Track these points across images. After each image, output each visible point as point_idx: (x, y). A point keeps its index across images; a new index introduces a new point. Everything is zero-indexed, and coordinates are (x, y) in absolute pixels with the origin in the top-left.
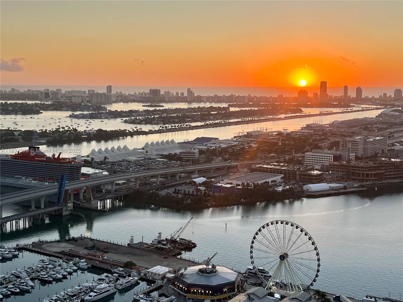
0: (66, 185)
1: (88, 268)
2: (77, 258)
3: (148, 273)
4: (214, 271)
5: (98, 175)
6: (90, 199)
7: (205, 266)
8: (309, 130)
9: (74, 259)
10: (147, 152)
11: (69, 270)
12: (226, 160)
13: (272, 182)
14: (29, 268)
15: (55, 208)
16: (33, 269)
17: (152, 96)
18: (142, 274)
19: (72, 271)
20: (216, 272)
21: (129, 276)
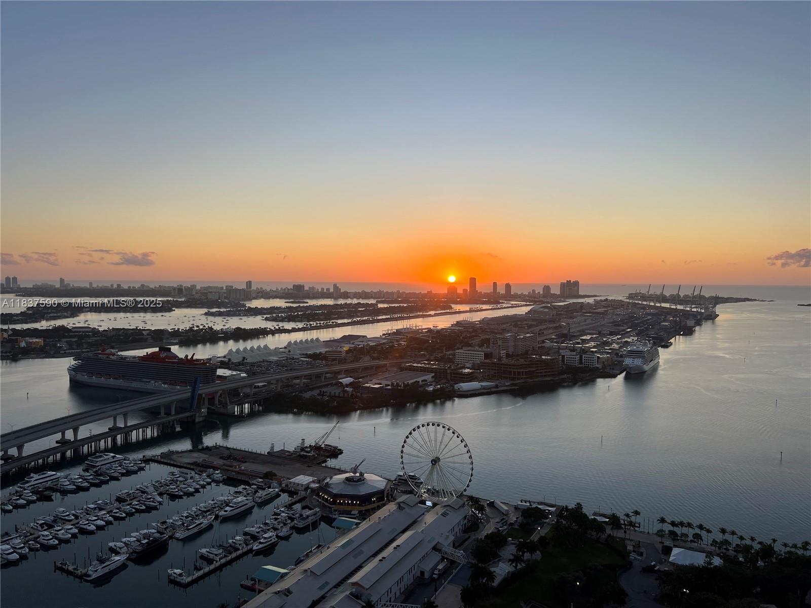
0: (200, 389)
1: (224, 479)
2: (212, 470)
3: (290, 484)
4: (362, 478)
5: (234, 377)
6: (227, 404)
7: (352, 474)
8: (460, 327)
9: (208, 470)
10: (289, 351)
11: (202, 483)
12: (374, 359)
13: (422, 381)
14: (157, 482)
15: (187, 414)
16: (161, 482)
17: (295, 292)
18: (283, 485)
19: (205, 483)
20: (364, 480)
21: (269, 487)
